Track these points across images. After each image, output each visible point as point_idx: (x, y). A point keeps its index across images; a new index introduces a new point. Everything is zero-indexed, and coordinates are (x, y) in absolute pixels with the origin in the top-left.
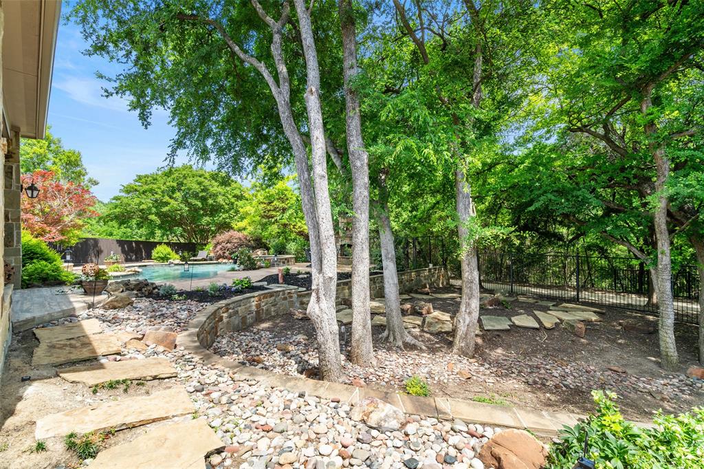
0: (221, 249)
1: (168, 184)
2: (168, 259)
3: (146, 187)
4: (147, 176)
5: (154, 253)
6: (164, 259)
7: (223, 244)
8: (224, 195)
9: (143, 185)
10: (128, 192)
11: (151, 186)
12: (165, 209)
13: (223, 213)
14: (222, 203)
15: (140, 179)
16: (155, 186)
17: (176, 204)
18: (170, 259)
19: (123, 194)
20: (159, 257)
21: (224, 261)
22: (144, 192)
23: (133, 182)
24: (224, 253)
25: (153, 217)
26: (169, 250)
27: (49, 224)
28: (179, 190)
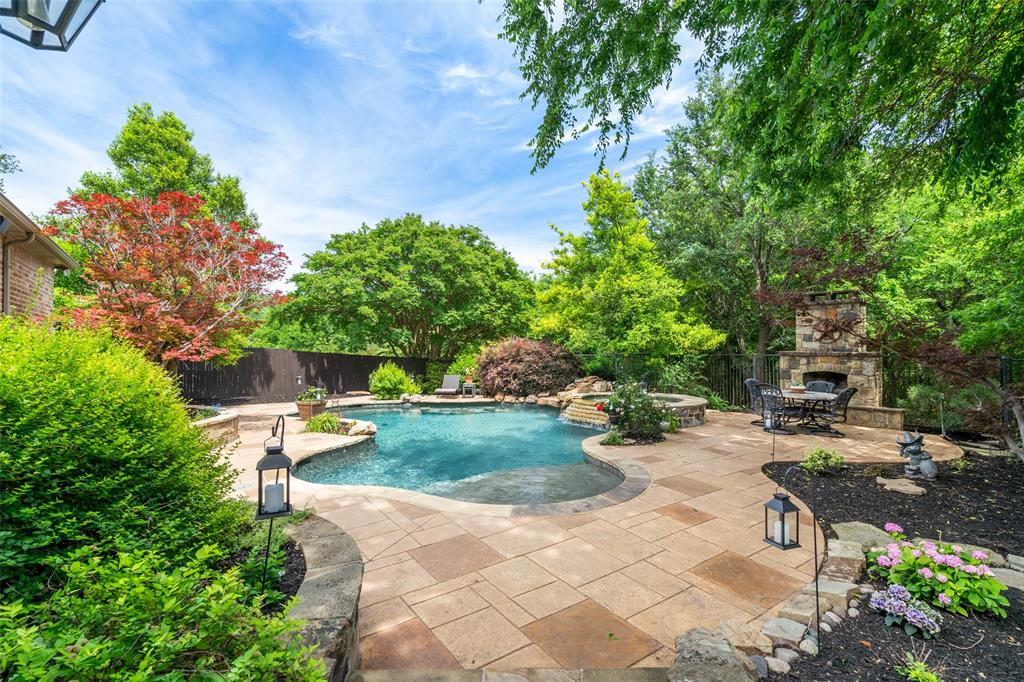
0: (499, 373)
1: (386, 249)
2: (399, 392)
3: (350, 256)
4: (348, 236)
5: (375, 380)
6: (393, 391)
7: (506, 364)
8: (482, 270)
9: (343, 253)
10: (317, 267)
11: (359, 254)
12: (385, 295)
13: (481, 302)
14: (480, 283)
15: (337, 242)
16: (366, 254)
17: (402, 285)
18: (402, 392)
19: (307, 271)
20: (383, 388)
21: (508, 399)
22: (347, 266)
23: (323, 249)
24: (508, 382)
25: (365, 310)
26: (400, 374)
27: (191, 320)
28: (406, 260)
